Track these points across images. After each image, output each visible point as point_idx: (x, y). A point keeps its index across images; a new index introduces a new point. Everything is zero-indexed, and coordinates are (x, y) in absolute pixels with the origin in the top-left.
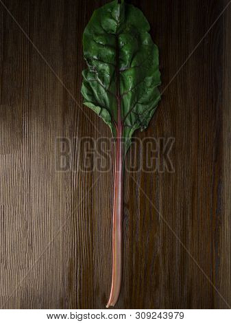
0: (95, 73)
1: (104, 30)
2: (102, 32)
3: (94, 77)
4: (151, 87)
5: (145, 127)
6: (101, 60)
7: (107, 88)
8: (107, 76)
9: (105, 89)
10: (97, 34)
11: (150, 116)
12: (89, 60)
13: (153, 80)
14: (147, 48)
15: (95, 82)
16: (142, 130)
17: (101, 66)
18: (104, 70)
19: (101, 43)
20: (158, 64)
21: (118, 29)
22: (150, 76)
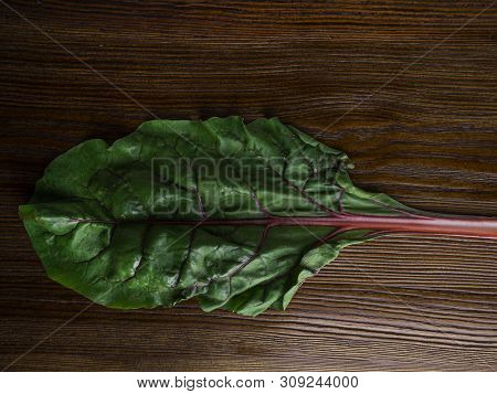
0: (212, 282)
1: (101, 253)
2: (105, 258)
3: (221, 283)
4: (246, 142)
5: (345, 157)
6: (181, 267)
7: (251, 253)
8: (221, 252)
9: (252, 258)
10: (111, 273)
11: (314, 144)
12: (178, 294)
13: (229, 134)
14: (147, 149)
15: (235, 281)
16: (351, 166)
17: (194, 267)
18: (206, 259)
19: (136, 264)
20: (187, 122)
21: (99, 220)
22: (217, 143)
